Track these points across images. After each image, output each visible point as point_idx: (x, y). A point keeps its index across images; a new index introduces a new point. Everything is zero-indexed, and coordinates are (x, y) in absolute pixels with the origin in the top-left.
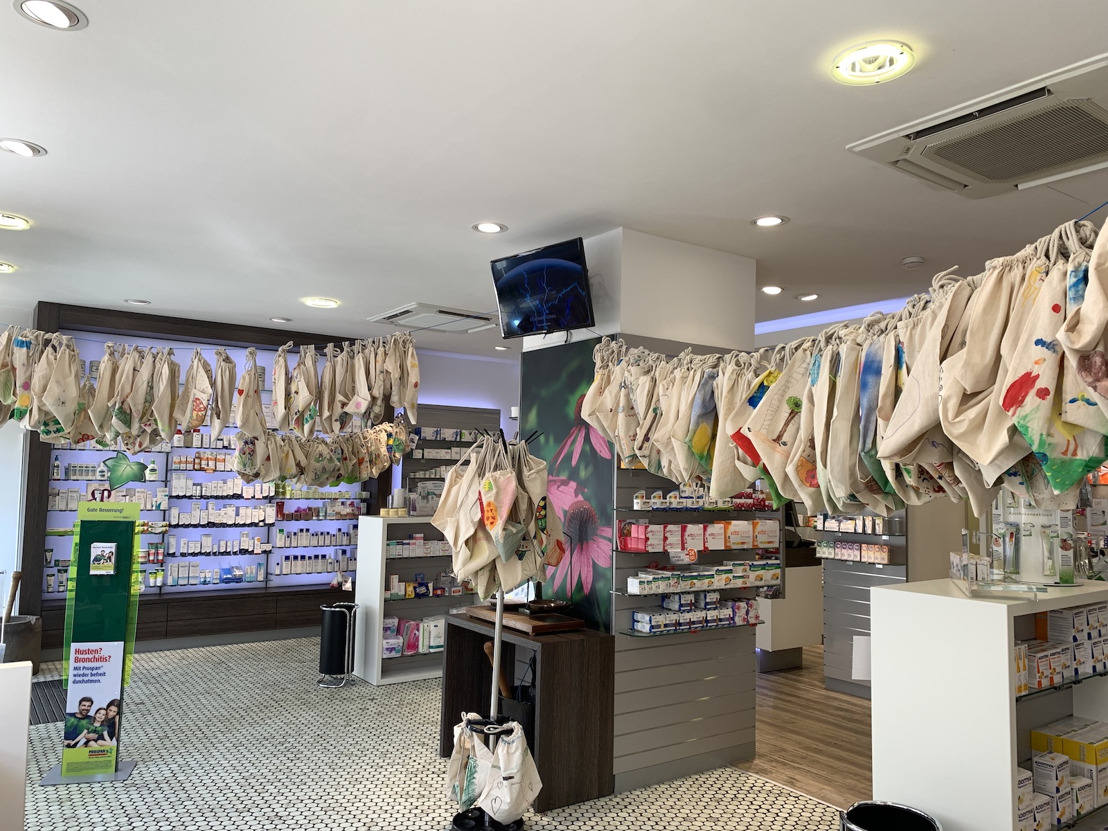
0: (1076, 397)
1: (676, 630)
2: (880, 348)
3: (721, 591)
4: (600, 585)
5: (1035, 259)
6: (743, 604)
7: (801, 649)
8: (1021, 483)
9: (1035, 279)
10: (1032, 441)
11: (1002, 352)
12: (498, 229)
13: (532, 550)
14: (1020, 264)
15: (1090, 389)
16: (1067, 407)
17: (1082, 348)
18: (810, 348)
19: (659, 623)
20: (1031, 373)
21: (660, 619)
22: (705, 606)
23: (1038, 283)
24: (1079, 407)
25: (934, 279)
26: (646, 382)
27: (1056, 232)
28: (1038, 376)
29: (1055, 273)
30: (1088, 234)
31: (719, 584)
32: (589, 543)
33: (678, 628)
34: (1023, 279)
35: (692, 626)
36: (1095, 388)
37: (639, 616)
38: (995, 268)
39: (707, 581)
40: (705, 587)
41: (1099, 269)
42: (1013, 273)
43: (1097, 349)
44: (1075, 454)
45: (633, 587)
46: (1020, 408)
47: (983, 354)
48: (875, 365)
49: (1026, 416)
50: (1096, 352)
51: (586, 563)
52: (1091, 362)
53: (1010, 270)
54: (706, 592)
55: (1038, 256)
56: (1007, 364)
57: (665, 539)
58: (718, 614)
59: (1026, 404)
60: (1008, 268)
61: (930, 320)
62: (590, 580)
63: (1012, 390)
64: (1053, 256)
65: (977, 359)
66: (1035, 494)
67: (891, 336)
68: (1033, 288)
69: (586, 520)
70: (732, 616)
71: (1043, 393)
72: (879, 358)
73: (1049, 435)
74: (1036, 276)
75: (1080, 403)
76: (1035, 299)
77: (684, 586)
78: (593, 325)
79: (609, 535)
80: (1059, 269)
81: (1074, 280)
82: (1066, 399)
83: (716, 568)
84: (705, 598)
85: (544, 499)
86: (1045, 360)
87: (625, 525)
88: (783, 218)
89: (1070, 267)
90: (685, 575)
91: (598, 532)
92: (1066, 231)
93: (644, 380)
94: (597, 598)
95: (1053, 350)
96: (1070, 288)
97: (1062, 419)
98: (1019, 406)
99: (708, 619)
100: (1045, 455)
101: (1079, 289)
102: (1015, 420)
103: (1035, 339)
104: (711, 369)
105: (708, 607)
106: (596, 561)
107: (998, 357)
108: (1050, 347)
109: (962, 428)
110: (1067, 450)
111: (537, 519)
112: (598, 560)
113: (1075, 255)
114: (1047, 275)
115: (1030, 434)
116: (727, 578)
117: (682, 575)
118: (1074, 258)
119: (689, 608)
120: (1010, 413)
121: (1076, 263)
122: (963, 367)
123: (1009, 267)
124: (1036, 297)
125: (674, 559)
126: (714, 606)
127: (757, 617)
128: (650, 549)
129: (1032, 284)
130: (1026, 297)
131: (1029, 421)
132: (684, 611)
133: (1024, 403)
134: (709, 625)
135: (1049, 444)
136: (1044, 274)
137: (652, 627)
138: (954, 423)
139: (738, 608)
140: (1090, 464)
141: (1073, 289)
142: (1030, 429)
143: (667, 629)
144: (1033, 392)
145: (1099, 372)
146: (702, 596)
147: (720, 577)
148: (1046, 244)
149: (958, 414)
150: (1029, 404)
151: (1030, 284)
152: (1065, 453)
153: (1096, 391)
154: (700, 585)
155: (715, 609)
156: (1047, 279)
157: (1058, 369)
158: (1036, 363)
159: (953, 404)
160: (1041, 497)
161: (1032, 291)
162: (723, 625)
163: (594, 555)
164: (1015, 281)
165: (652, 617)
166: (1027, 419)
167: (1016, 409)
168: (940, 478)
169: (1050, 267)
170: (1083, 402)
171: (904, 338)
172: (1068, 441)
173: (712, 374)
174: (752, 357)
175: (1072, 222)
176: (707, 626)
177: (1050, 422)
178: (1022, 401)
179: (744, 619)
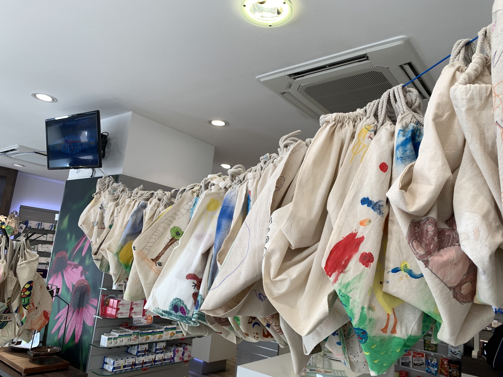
0: (398, 266)
1: (132, 369)
2: (235, 195)
3: (167, 341)
4: (85, 338)
5: (365, 118)
6: (181, 349)
7: (225, 361)
8: (339, 343)
9: (364, 137)
10: (353, 314)
11: (329, 208)
12: (50, 100)
13: (13, 321)
14: (351, 122)
15: (421, 264)
16: (390, 277)
17: (414, 212)
18: (198, 191)
19: (120, 365)
20: (355, 235)
21: (121, 362)
22: (155, 351)
23: (367, 140)
24: (401, 278)
25: (280, 140)
26: (112, 206)
27: (385, 96)
28: (362, 239)
29: (384, 132)
30: (414, 99)
31: (166, 337)
32: (84, 309)
33: (134, 367)
34: (353, 137)
35: (144, 365)
36: (426, 263)
37: (107, 360)
38: (328, 122)
39: (158, 335)
40: (156, 340)
41: (437, 120)
42: (344, 130)
43: (430, 216)
44: (394, 331)
45: (104, 341)
46: (342, 274)
47: (310, 208)
48: (229, 210)
49: (348, 284)
50: (428, 219)
51: (79, 321)
52: (422, 230)
53: (341, 126)
54: (156, 343)
55: (368, 116)
56: (332, 221)
57: (132, 309)
58: (164, 356)
59: (349, 270)
60: (339, 125)
61: (271, 171)
62: (80, 334)
63: (334, 253)
64: (381, 117)
65: (303, 213)
66: (351, 357)
67: (244, 186)
68: (362, 145)
69: (84, 293)
70: (172, 356)
71: (366, 259)
72: (232, 204)
73: (370, 308)
74: (365, 133)
75: (402, 273)
76: (363, 156)
77: (142, 339)
78: (101, 167)
79: (96, 305)
80: (387, 129)
81: (402, 139)
82: (388, 268)
83: (165, 327)
84: (156, 346)
85: (30, 283)
86: (370, 221)
87: (107, 298)
88: (227, 123)
89: (398, 127)
90: (143, 332)
91: (90, 302)
92: (394, 95)
93: (111, 205)
94: (82, 346)
95: (379, 211)
96: (397, 148)
97: (383, 290)
98: (342, 272)
99: (156, 359)
100: (364, 332)
101: (406, 149)
102: (336, 287)
103: (361, 197)
104: (144, 201)
105: (157, 352)
106: (86, 321)
107: (324, 213)
108: (376, 208)
109: (284, 288)
110: (386, 327)
111: (21, 297)
112: (86, 320)
113: (403, 116)
114: (375, 133)
115: (351, 306)
116: (172, 333)
117: (141, 332)
118: (402, 118)
119: (143, 353)
120: (332, 279)
121: (404, 124)
122: (288, 219)
123: (340, 123)
124: (364, 154)
125: (136, 322)
126: (162, 351)
127: (189, 356)
128: (119, 316)
129: (361, 141)
130: (355, 153)
131: (351, 291)
132: (140, 355)
133: (347, 269)
134: (156, 363)
135: (370, 320)
136: (373, 133)
137: (114, 368)
138: (276, 281)
139: (178, 351)
140: (408, 343)
141: (401, 149)
142: (351, 300)
143: (125, 368)
144: (356, 257)
145: (430, 244)
146: (154, 344)
147: (167, 333)
148: (375, 106)
149: (280, 271)
150: (352, 271)
151: (359, 140)
152: (384, 330)
153: (426, 266)
154: (152, 338)
155: (162, 353)
156: (375, 138)
157: (382, 232)
158: (362, 223)
159: (276, 259)
160: (355, 359)
161: (361, 148)
162: (166, 363)
163: (85, 317)
164: (345, 137)
165: (115, 361)
166: (349, 289)
167: (338, 275)
168: (268, 325)
169: (379, 127)
170: (406, 274)
171: (251, 189)
172: (388, 315)
173: (144, 205)
174: (165, 194)
175: (400, 86)
176: (154, 364)
177: (372, 293)
178: (345, 266)
179: (180, 358)
